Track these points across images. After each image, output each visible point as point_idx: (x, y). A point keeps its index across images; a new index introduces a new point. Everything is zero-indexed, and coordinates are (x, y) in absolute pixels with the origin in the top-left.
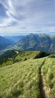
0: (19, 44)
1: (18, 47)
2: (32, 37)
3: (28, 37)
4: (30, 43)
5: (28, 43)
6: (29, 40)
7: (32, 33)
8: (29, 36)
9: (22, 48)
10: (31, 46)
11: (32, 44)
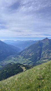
0: (26, 54)
1: (24, 58)
2: (47, 44)
3: (40, 43)
4: (43, 53)
5: (41, 53)
6: (41, 48)
7: (47, 38)
8: (42, 42)
9: (30, 62)
10: (45, 59)
11: (47, 55)
